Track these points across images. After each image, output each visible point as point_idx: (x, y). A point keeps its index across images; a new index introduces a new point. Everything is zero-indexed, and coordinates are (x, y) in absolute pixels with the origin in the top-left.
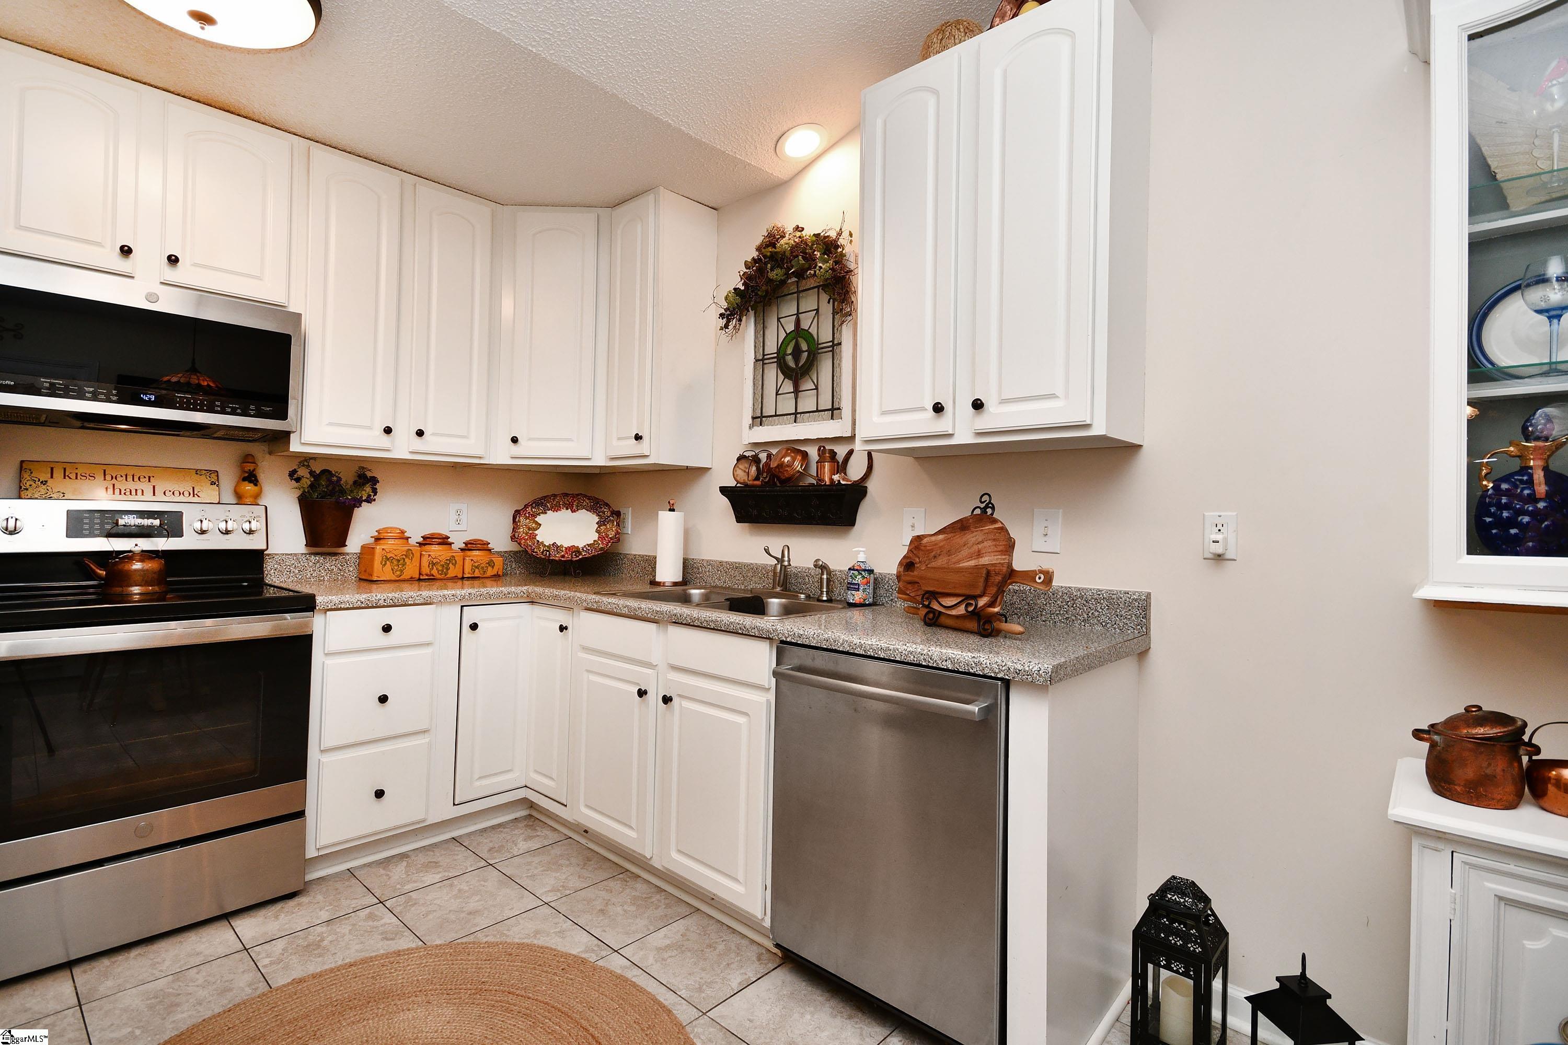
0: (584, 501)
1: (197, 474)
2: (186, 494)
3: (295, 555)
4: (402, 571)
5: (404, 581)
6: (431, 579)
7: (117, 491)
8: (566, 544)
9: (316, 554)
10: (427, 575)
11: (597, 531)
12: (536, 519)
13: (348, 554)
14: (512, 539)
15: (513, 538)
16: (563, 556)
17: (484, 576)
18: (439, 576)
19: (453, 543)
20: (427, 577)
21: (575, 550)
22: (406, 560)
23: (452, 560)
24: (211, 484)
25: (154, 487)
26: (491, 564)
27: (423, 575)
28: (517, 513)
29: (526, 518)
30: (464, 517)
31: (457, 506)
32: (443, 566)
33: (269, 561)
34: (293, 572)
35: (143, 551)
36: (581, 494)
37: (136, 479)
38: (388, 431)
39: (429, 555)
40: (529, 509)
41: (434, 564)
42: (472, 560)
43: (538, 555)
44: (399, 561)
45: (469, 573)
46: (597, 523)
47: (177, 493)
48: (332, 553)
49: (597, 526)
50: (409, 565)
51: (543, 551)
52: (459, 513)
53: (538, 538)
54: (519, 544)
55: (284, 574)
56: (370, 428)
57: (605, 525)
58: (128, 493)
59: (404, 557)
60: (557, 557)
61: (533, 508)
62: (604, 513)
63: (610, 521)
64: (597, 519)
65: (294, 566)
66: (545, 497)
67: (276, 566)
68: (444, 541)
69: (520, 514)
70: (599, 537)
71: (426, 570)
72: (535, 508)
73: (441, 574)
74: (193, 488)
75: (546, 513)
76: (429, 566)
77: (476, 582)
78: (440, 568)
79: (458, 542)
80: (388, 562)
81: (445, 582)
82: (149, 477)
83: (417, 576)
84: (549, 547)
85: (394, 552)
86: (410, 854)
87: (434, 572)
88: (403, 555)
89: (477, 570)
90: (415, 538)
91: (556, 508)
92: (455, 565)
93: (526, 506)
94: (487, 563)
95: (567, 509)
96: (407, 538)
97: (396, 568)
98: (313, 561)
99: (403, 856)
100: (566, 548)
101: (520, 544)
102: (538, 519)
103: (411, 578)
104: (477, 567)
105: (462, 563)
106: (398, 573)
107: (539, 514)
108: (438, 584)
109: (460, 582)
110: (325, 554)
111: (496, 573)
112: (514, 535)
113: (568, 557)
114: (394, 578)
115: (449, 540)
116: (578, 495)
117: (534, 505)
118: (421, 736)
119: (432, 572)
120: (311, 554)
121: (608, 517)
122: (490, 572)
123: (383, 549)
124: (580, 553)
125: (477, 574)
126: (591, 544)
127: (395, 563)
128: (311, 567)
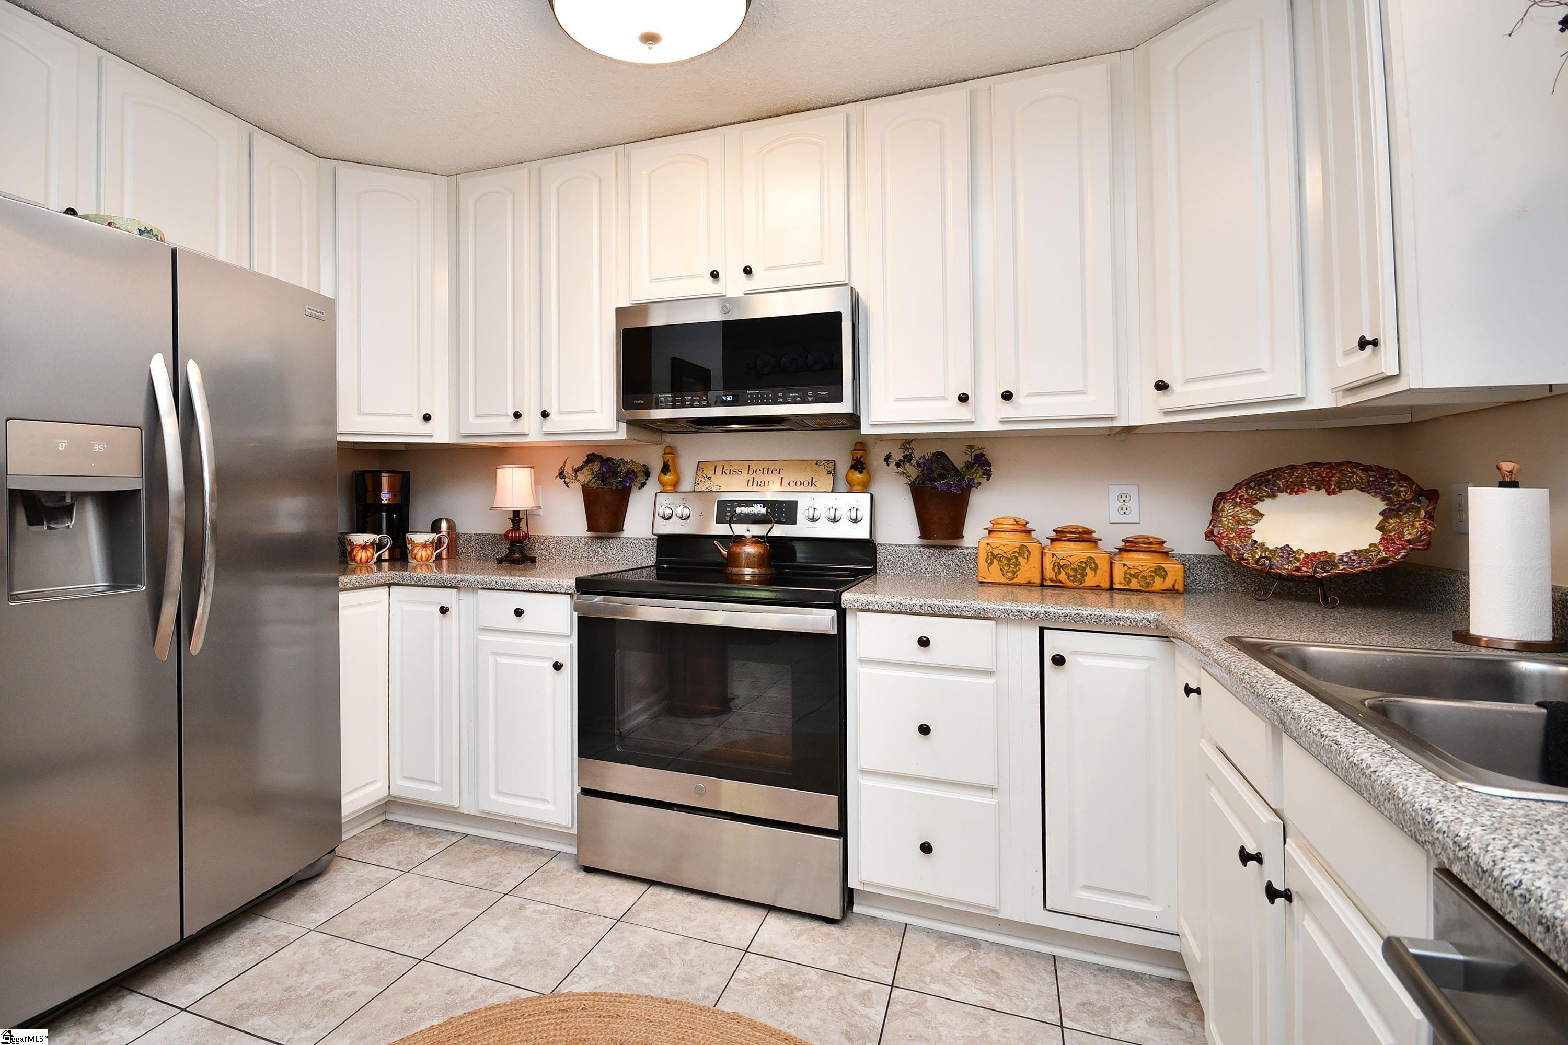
0: (1354, 473)
1: (817, 464)
2: (806, 484)
3: (909, 546)
4: (1014, 573)
5: (1020, 585)
6: (1059, 586)
7: (755, 483)
8: (1311, 548)
9: (929, 547)
10: (1051, 581)
11: (1380, 528)
12: (1255, 507)
13: (967, 548)
14: (1207, 536)
15: (1209, 535)
16: (1298, 569)
17: (1149, 589)
18: (1071, 584)
19: (1101, 540)
20: (1051, 584)
21: (1325, 560)
22: (1020, 559)
23: (1090, 563)
24: (828, 474)
25: (782, 478)
26: (1160, 572)
27: (1046, 580)
28: (1221, 498)
29: (1235, 505)
30: (1133, 504)
31: (1124, 489)
32: (1075, 570)
33: (882, 551)
34: (907, 565)
35: (753, 536)
36: (1349, 462)
37: (770, 472)
38: (963, 398)
39: (1053, 555)
40: (1242, 492)
41: (1061, 567)
42: (1124, 565)
43: (1248, 563)
44: (1009, 559)
45: (1120, 583)
46: (1381, 514)
47: (798, 483)
48: (950, 547)
49: (1381, 518)
50: (1024, 566)
51: (1261, 557)
52: (1124, 498)
53: (1255, 537)
54: (1217, 544)
55: (898, 566)
56: (943, 398)
57: (1399, 517)
58: (762, 485)
59: (1017, 555)
60: (1286, 568)
61: (1251, 488)
62: (1397, 494)
63: (1413, 508)
64: (1381, 506)
65: (907, 558)
66: (1274, 471)
67: (889, 557)
68: (1084, 536)
69: (1225, 498)
70: (1383, 539)
71: (1049, 573)
72: (1253, 489)
73: (1073, 581)
74: (812, 478)
75: (1274, 496)
76: (1053, 569)
77: (1135, 598)
78: (1072, 573)
79: (1111, 539)
80: (995, 560)
81: (1081, 592)
82: (780, 470)
83: (1037, 580)
84: (1274, 552)
85: (1002, 547)
86: (983, 944)
87: (1063, 577)
88: (1014, 553)
89: (1134, 581)
90: (1043, 532)
91: (1295, 488)
92: (1095, 569)
93: (1238, 486)
94: (1152, 571)
95: (1318, 489)
96: (1029, 532)
97: (1006, 568)
98: (927, 554)
99: (974, 944)
100: (1307, 556)
101: (1219, 545)
102: (1259, 507)
103: (1029, 582)
104: (1133, 576)
105: (1107, 568)
106: (1010, 575)
107: (1261, 499)
108: (1068, 594)
109: (1105, 596)
110: (940, 546)
111: (1171, 586)
112: (1212, 532)
113: (1307, 570)
114: (1003, 580)
115: (1094, 535)
116: (1340, 464)
117: (1252, 484)
118: (989, 794)
119: (1059, 577)
120: (924, 546)
121: (1407, 501)
122: (1158, 584)
123: (987, 544)
124: (1335, 566)
125: (1134, 584)
126: (1360, 551)
127: (1005, 561)
128: (926, 560)
